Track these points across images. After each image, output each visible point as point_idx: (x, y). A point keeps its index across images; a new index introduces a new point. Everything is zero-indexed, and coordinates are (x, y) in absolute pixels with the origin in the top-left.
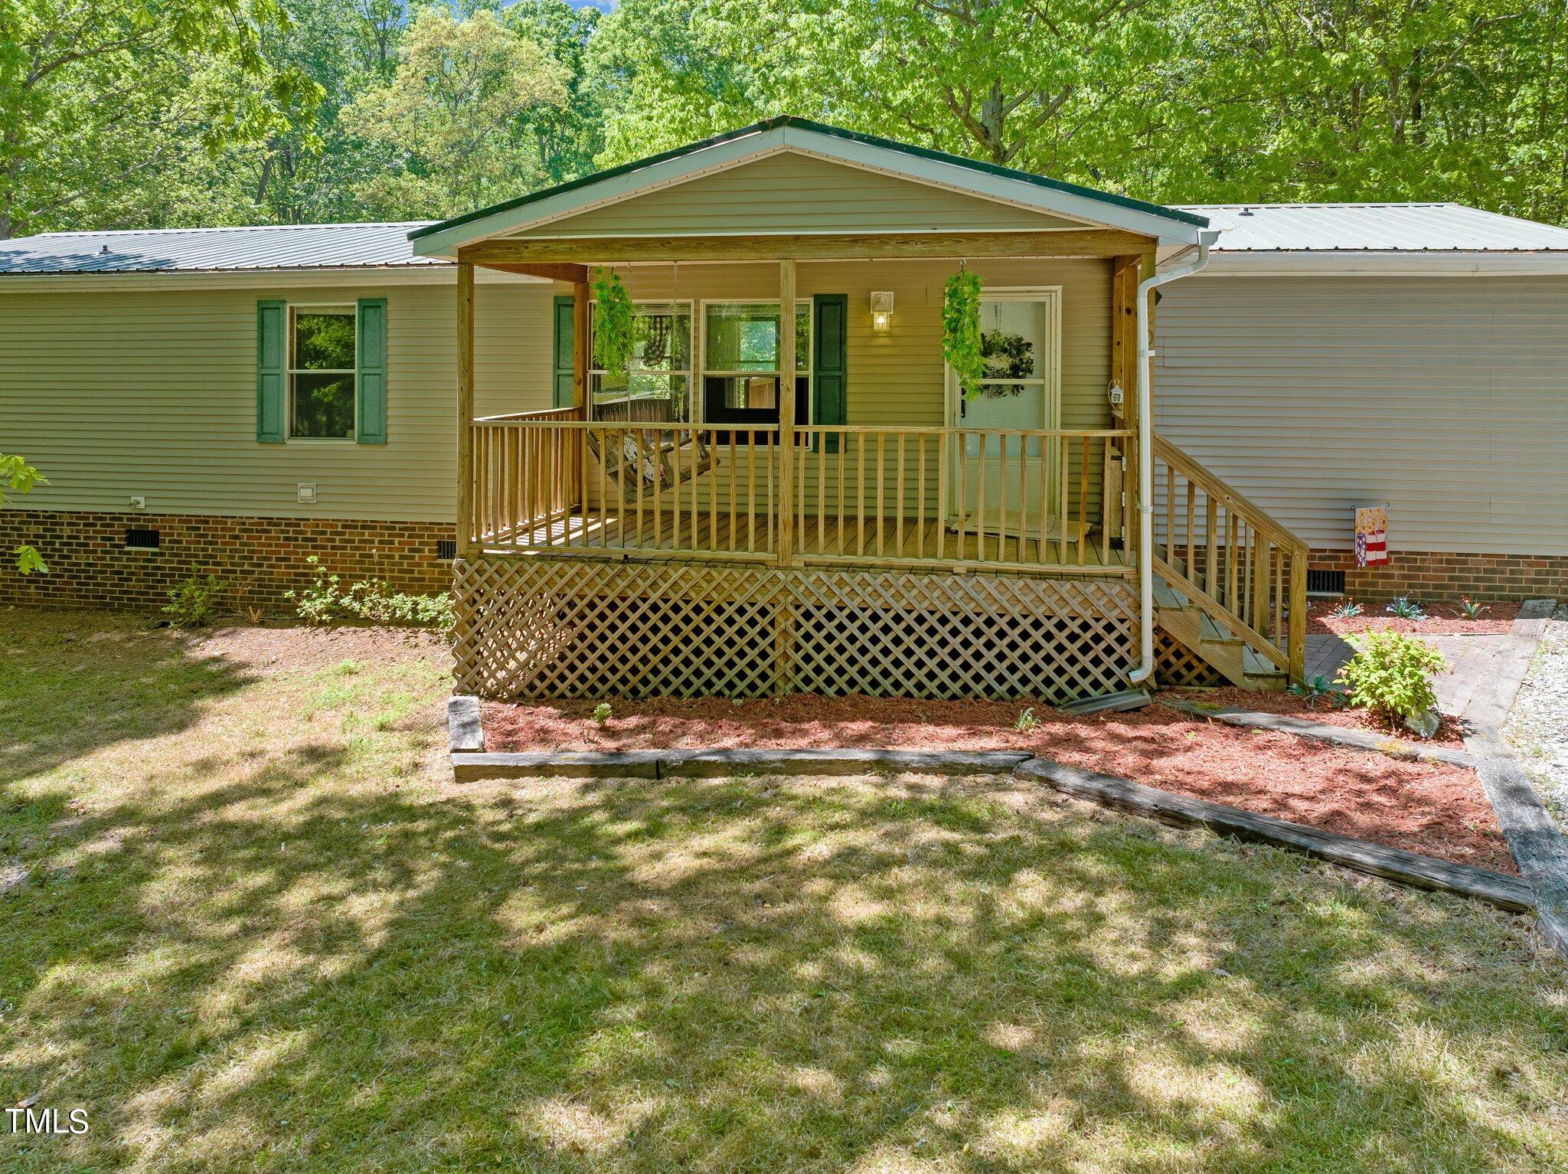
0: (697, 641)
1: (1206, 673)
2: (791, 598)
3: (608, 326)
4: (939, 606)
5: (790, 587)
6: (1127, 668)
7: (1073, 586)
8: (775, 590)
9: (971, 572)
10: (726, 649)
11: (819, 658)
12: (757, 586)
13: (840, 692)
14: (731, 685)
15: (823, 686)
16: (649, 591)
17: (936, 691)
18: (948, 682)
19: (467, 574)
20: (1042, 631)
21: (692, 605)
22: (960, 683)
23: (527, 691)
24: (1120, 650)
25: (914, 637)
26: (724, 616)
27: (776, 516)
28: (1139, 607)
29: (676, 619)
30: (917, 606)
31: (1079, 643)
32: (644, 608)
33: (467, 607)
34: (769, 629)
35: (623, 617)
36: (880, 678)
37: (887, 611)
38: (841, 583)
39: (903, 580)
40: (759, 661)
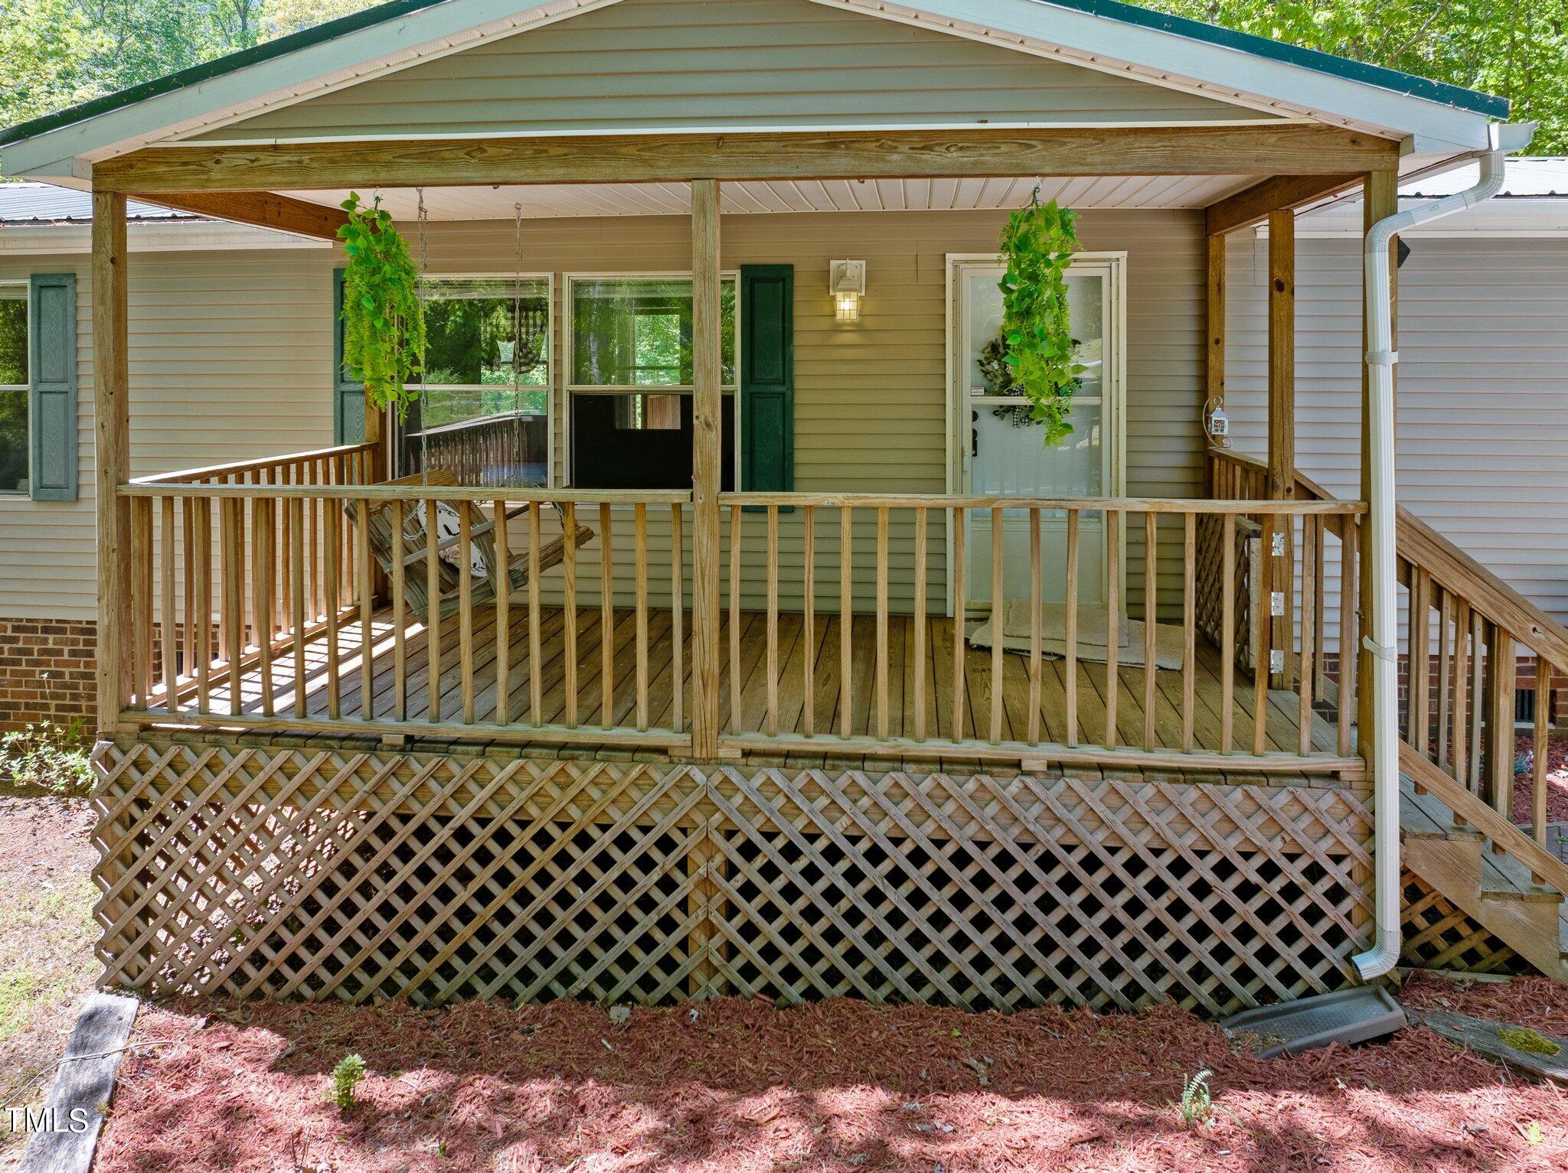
0: (543, 897)
1: (1483, 949)
2: (717, 818)
3: (368, 305)
4: (998, 834)
5: (715, 797)
6: (1345, 946)
7: (1248, 796)
8: (688, 803)
9: (1057, 767)
10: (596, 912)
11: (771, 931)
12: (654, 795)
13: (812, 994)
14: (607, 980)
15: (779, 982)
16: (453, 805)
17: (990, 992)
18: (1013, 975)
19: (117, 770)
20: (1189, 879)
21: (532, 830)
22: (1035, 977)
23: (231, 986)
24: (1334, 914)
25: (949, 891)
26: (593, 851)
27: (687, 614)
28: (1370, 832)
29: (503, 857)
30: (954, 833)
31: (1258, 901)
32: (443, 834)
33: (118, 829)
34: (678, 876)
35: (405, 853)
36: (885, 968)
37: (897, 842)
38: (811, 790)
39: (927, 785)
40: (658, 935)
